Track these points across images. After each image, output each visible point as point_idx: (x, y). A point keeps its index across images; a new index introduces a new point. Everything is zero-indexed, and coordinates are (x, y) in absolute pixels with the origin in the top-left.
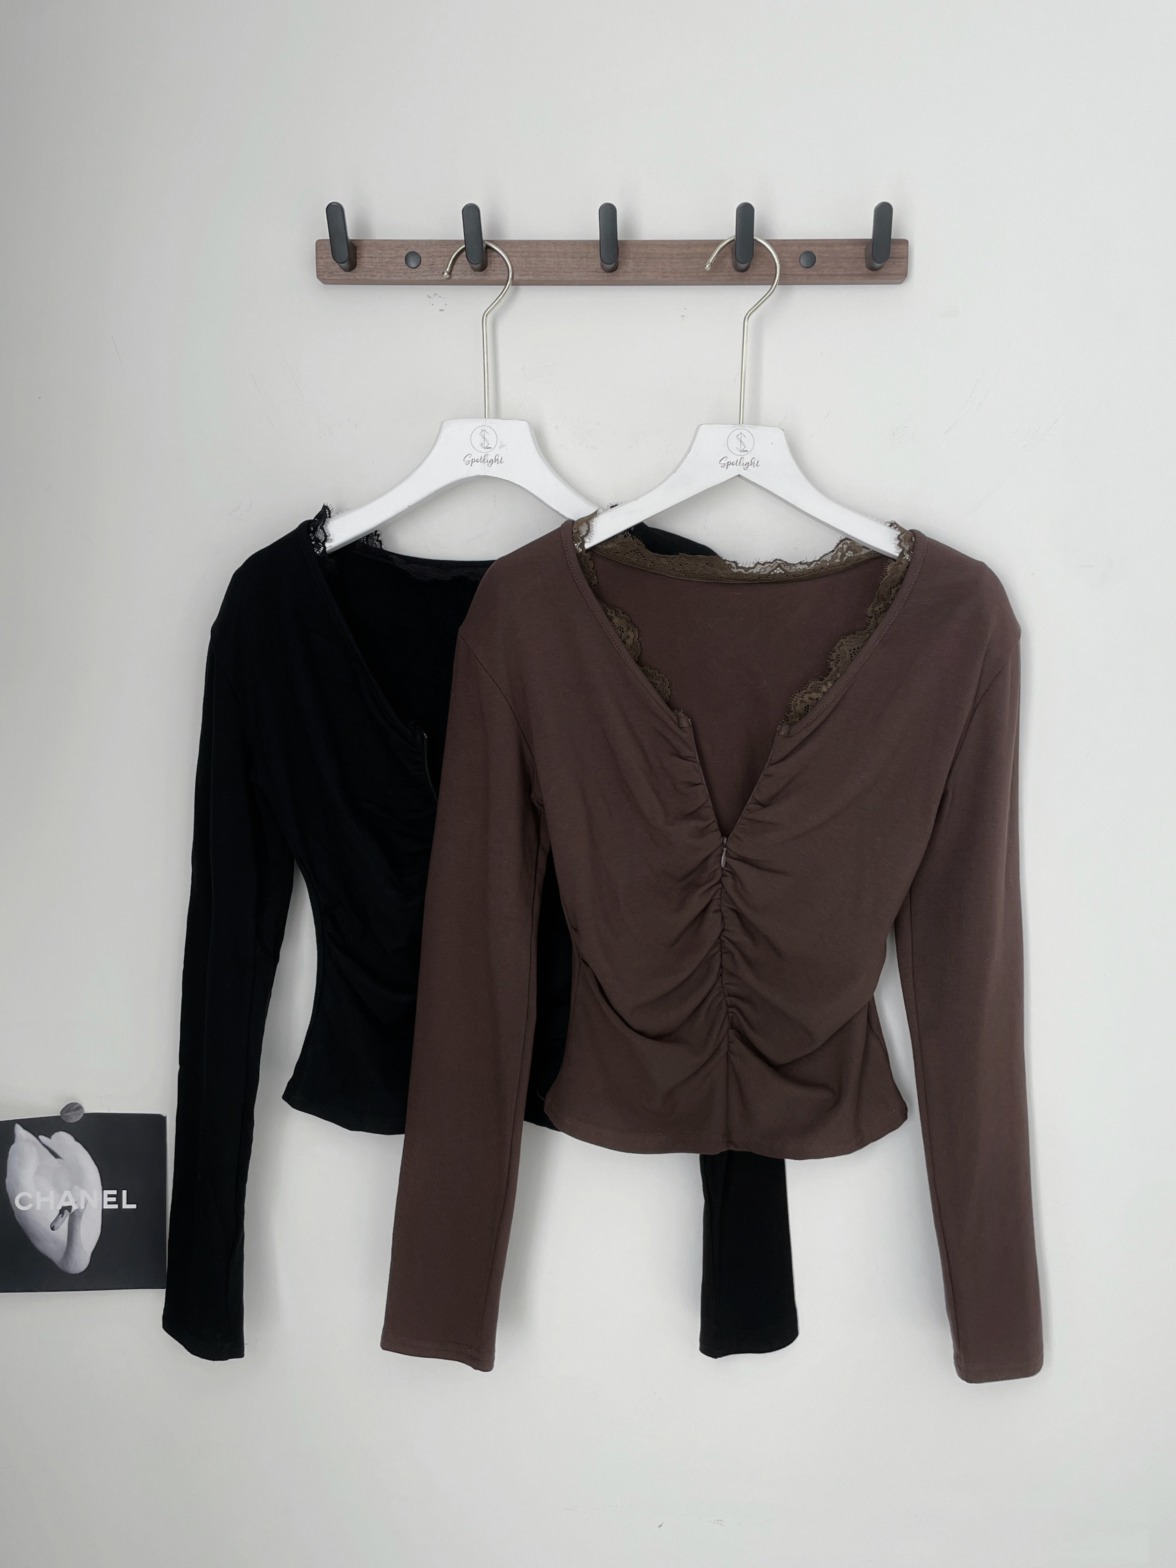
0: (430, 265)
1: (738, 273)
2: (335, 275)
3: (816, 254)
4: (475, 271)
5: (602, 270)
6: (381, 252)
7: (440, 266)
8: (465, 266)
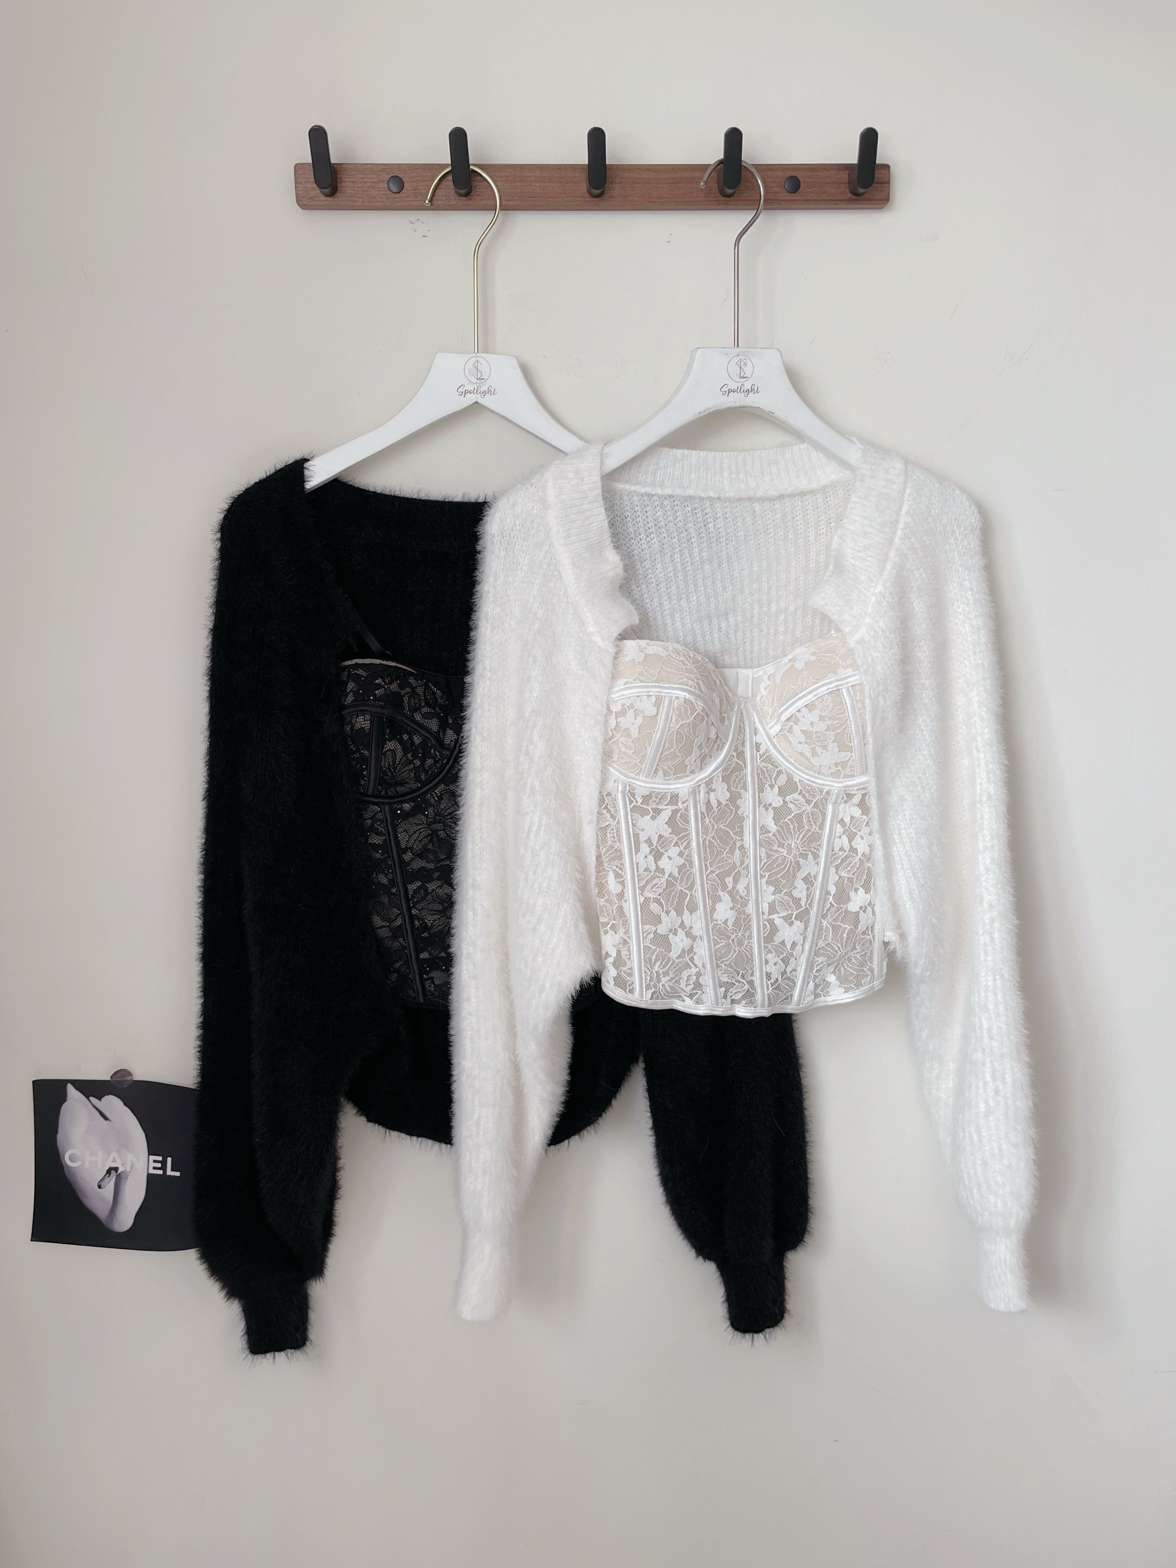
0: (413, 190)
1: (723, 198)
2: (315, 200)
3: (801, 180)
4: (460, 196)
5: (588, 196)
6: (363, 176)
7: (423, 191)
8: (449, 191)
